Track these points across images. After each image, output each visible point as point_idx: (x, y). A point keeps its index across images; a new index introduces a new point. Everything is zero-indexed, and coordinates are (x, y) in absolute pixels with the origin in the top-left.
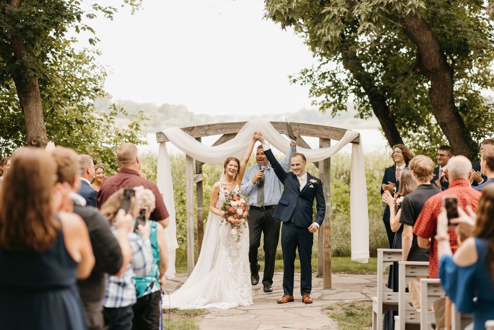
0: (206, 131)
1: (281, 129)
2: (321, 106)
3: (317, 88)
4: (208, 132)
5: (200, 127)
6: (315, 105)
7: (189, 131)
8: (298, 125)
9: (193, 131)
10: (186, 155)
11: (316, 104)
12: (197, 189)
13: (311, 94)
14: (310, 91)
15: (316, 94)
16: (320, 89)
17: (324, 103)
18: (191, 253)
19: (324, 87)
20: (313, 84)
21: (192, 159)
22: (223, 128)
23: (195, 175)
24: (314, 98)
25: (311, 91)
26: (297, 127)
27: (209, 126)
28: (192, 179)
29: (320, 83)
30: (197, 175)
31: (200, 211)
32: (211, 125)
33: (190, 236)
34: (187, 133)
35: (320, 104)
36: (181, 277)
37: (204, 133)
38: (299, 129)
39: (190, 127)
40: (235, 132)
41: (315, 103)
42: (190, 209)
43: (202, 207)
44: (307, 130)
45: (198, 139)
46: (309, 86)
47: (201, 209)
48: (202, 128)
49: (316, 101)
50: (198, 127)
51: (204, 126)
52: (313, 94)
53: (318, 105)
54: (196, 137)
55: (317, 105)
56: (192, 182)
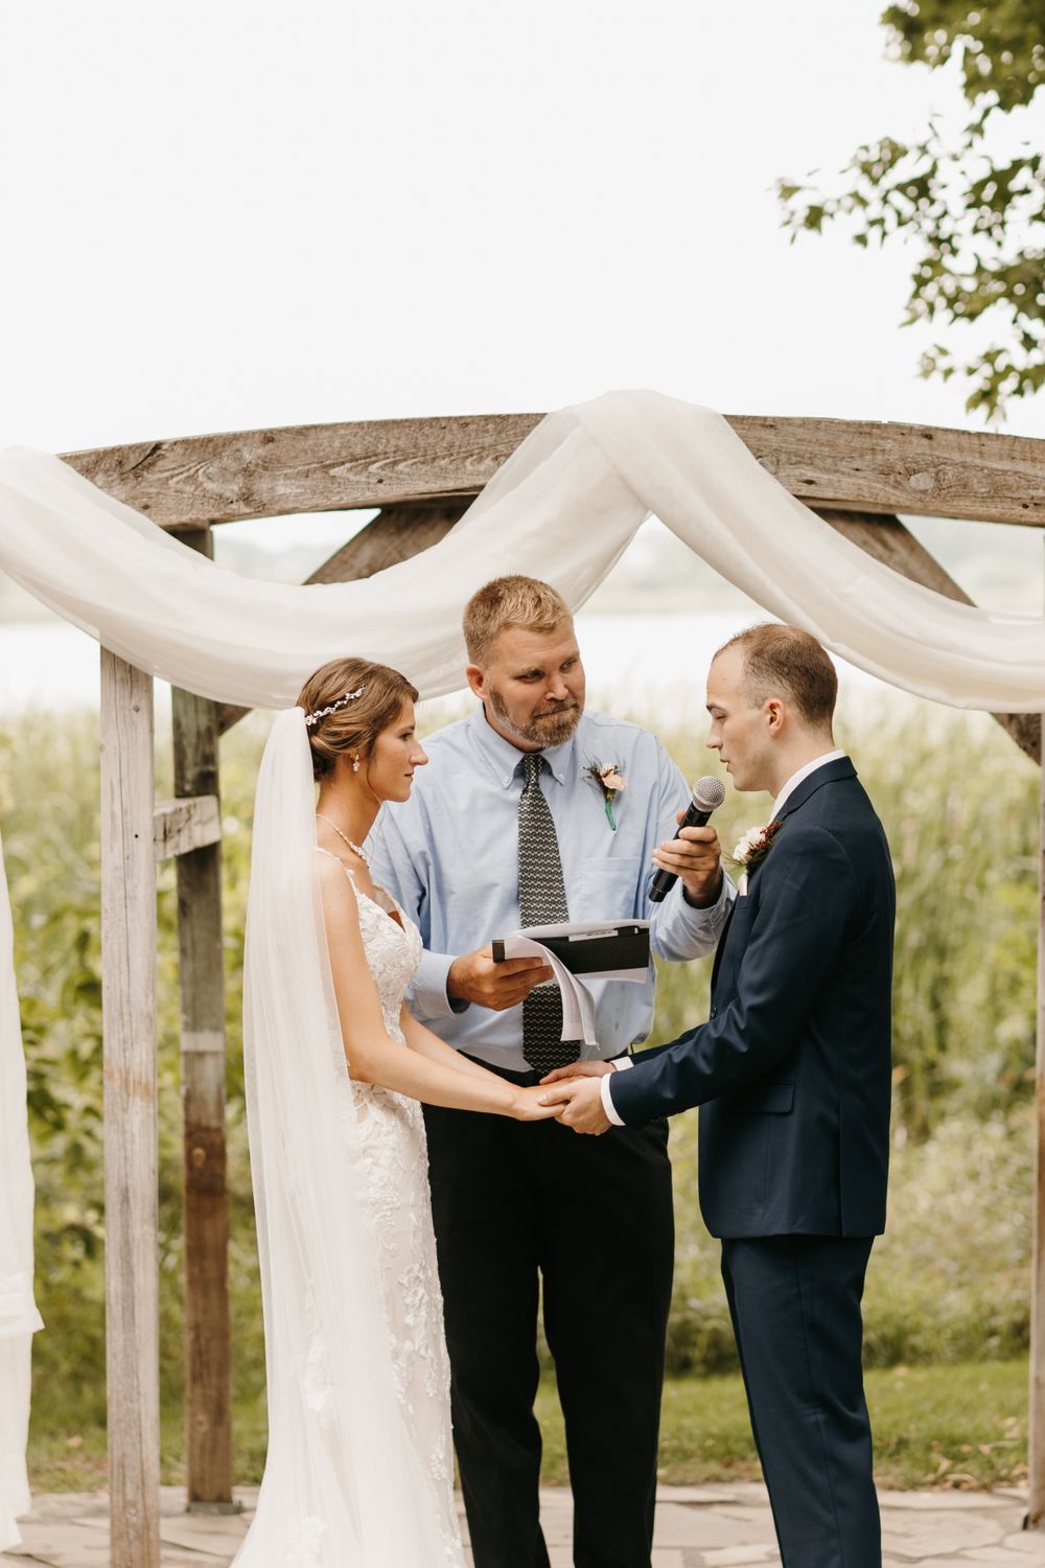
0: (247, 472)
1: (799, 460)
2: (978, 382)
3: (962, 264)
4: (262, 486)
5: (208, 447)
6: (937, 377)
7: (123, 480)
8: (929, 437)
9: (151, 476)
10: (102, 647)
11: (948, 372)
12: (183, 906)
13: (920, 305)
14: (912, 286)
15: (951, 302)
16: (980, 270)
17: (1001, 363)
18: (132, 1371)
19: (1009, 257)
20: (936, 241)
21: (148, 679)
22: (370, 457)
23: (169, 805)
24: (942, 328)
25: (921, 282)
26: (920, 446)
27: (268, 437)
28: (144, 825)
29: (976, 230)
30: (184, 803)
31: (201, 1055)
32: (287, 430)
33: (127, 1245)
34: (107, 487)
35: (971, 371)
36: (68, 1520)
37: (233, 489)
38: (937, 468)
39: (133, 448)
40: (467, 484)
41: (943, 363)
42: (127, 1045)
43: (217, 1028)
44: (992, 473)
45: (194, 536)
46: (911, 249)
47: (209, 1041)
48: (216, 454)
49: (943, 352)
50: (188, 444)
51: (236, 437)
52: (931, 308)
53: (959, 377)
54: (174, 519)
55: (952, 377)
56: (143, 849)
